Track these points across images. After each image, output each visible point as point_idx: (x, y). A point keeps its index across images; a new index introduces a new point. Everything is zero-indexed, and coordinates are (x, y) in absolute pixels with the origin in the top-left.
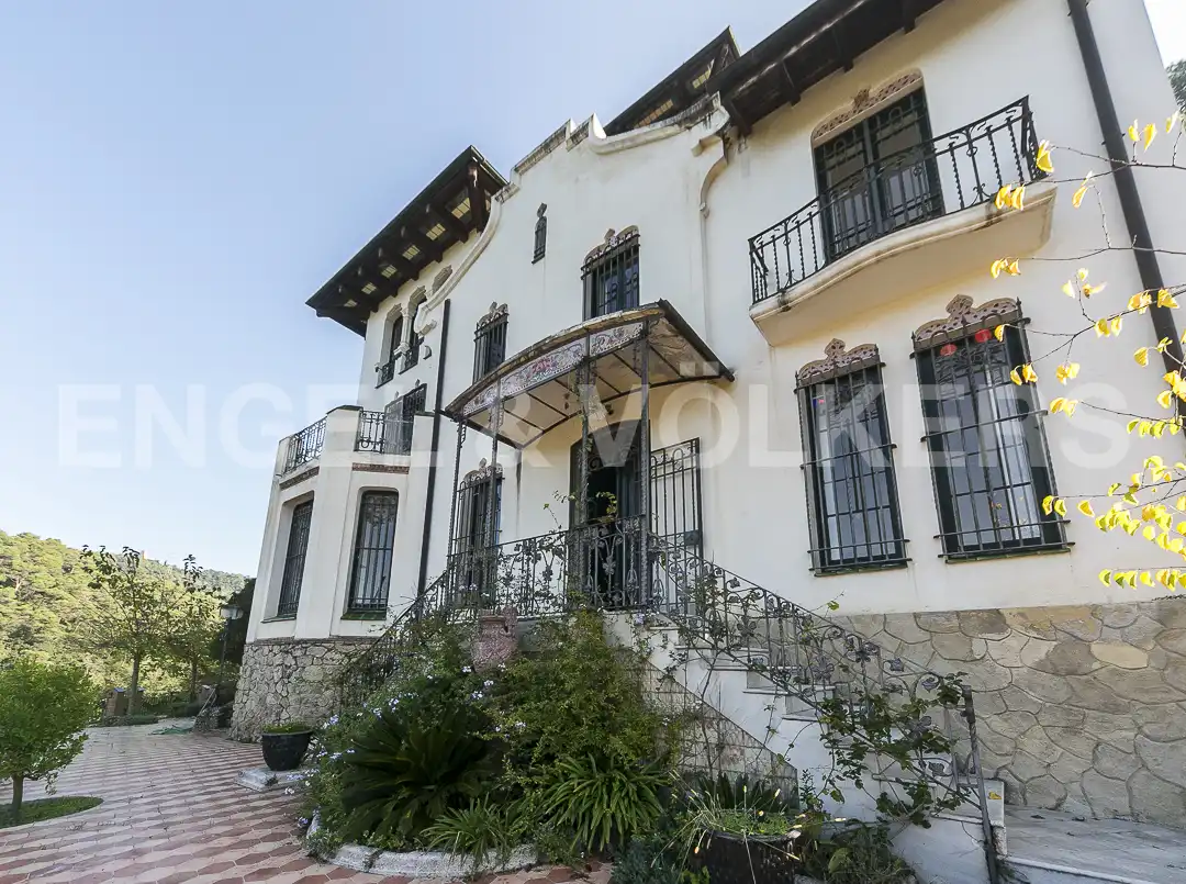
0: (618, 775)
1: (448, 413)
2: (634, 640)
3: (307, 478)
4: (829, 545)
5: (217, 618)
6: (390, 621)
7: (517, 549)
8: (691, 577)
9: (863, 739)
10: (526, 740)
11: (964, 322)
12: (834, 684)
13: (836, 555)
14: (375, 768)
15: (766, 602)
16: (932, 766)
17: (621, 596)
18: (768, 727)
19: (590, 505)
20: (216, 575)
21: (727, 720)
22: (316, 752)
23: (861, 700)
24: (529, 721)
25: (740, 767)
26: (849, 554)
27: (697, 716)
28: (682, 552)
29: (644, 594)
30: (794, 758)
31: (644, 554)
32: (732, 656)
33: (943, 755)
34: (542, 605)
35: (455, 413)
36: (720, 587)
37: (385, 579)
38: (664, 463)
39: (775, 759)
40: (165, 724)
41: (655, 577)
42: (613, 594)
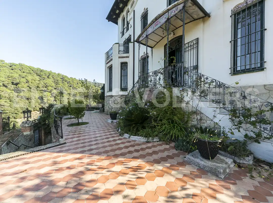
0: (176, 125)
1: (136, 41)
2: (180, 94)
3: (111, 61)
4: (237, 66)
5: (100, 92)
6: (128, 91)
7: (153, 73)
8: (194, 78)
9: (242, 120)
10: (156, 116)
12: (234, 105)
13: (239, 69)
14: (128, 120)
15: (216, 83)
16: (264, 128)
17: (177, 84)
18: (214, 116)
19: (169, 60)
20: (99, 83)
21: (203, 114)
22: (118, 117)
23: (242, 110)
24: (157, 112)
25: (206, 125)
26: (243, 68)
27: (195, 112)
28: (192, 71)
29: (182, 83)
30: (221, 124)
31: (183, 72)
32: (205, 98)
33: (268, 125)
34: (158, 87)
35: (138, 41)
36: (203, 80)
37: (127, 83)
38: (188, 47)
39: (215, 123)
40: (95, 111)
41: (185, 78)
42: (175, 83)
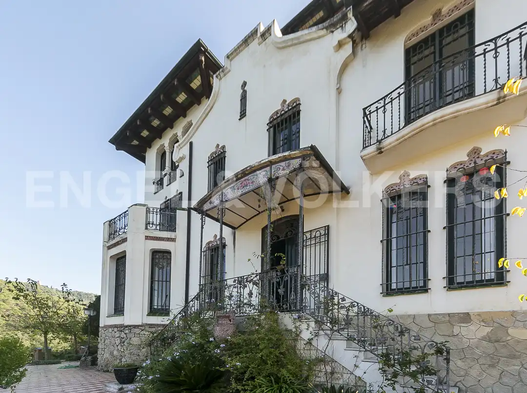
0: (284, 386)
1: (195, 209)
2: (293, 326)
3: (121, 243)
4: (391, 281)
5: (83, 315)
6: (172, 317)
7: (234, 281)
8: (322, 296)
9: (398, 370)
10: (242, 371)
11: (475, 163)
12: (387, 346)
13: (394, 286)
15: (358, 308)
16: (428, 381)
17: (287, 305)
18: (355, 365)
19: (272, 260)
20: (79, 294)
21: (336, 362)
22: (141, 376)
23: (399, 353)
24: (242, 363)
25: (341, 382)
26: (400, 286)
27: (322, 360)
28: (318, 285)
29: (298, 304)
30: (367, 379)
31: (299, 285)
32: (340, 333)
33: (433, 377)
34: (248, 309)
35: (199, 209)
36: (336, 301)
37: (168, 296)
38: (311, 238)
39: (357, 378)
40: (65, 364)
41: (304, 296)
42: (283, 304)
